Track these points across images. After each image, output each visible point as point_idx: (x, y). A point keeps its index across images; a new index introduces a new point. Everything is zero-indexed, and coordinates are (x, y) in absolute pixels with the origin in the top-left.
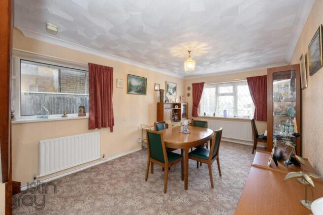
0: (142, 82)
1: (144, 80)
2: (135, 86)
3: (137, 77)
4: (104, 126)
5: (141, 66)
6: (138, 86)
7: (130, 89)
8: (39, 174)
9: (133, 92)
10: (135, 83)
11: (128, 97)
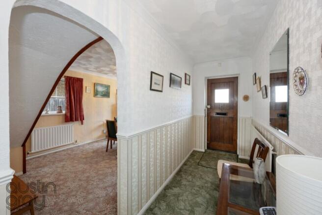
0: (106, 89)
1: (108, 87)
2: (100, 92)
3: (102, 85)
4: (76, 120)
5: (105, 76)
6: (103, 91)
7: (96, 94)
8: (31, 151)
9: (98, 96)
10: (100, 89)
11: (94, 99)
